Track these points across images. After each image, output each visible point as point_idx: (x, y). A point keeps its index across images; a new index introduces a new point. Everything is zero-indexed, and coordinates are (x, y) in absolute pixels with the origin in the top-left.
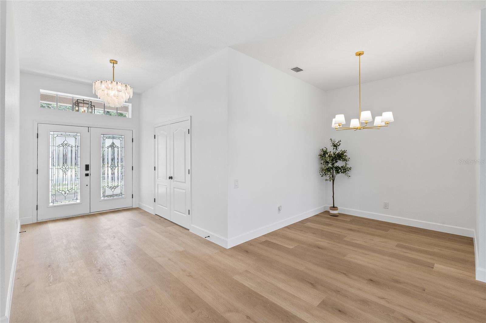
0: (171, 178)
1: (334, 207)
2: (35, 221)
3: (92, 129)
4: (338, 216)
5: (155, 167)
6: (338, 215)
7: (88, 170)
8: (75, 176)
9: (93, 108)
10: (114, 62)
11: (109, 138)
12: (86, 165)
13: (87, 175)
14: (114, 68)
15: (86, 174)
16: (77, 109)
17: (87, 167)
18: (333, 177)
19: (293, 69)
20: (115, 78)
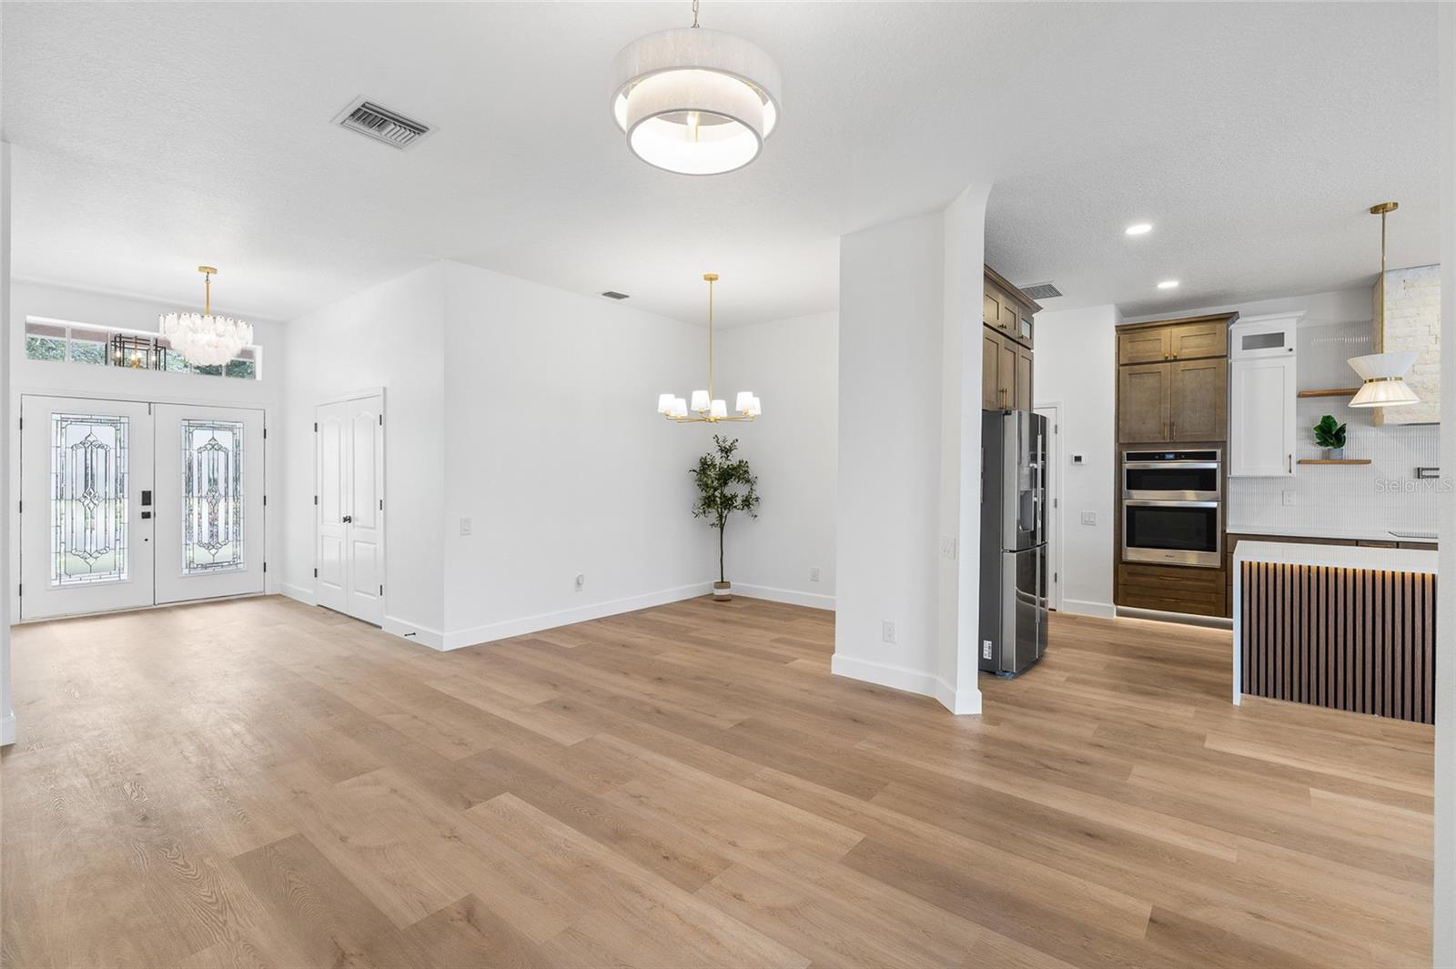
0: (348, 519)
1: (722, 582)
3: (157, 409)
4: (729, 600)
5: (316, 497)
6: (730, 598)
7: (150, 504)
8: (116, 517)
9: (162, 352)
10: (209, 271)
11: (201, 427)
12: (144, 493)
13: (146, 515)
14: (208, 284)
15: (143, 513)
16: (119, 354)
17: (147, 498)
18: (721, 516)
19: (605, 294)
20: (210, 308)
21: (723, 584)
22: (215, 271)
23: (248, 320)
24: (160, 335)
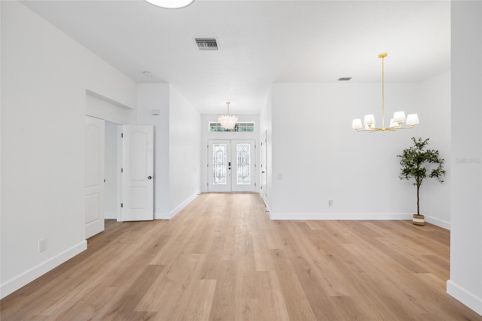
1: (418, 215)
2: (207, 192)
5: (261, 165)
6: (424, 224)
7: (230, 166)
10: (228, 103)
14: (228, 107)
15: (229, 168)
17: (230, 164)
18: (418, 181)
19: (339, 80)
20: (229, 113)
21: (418, 216)
22: (230, 103)
23: (234, 115)
24: (218, 122)
